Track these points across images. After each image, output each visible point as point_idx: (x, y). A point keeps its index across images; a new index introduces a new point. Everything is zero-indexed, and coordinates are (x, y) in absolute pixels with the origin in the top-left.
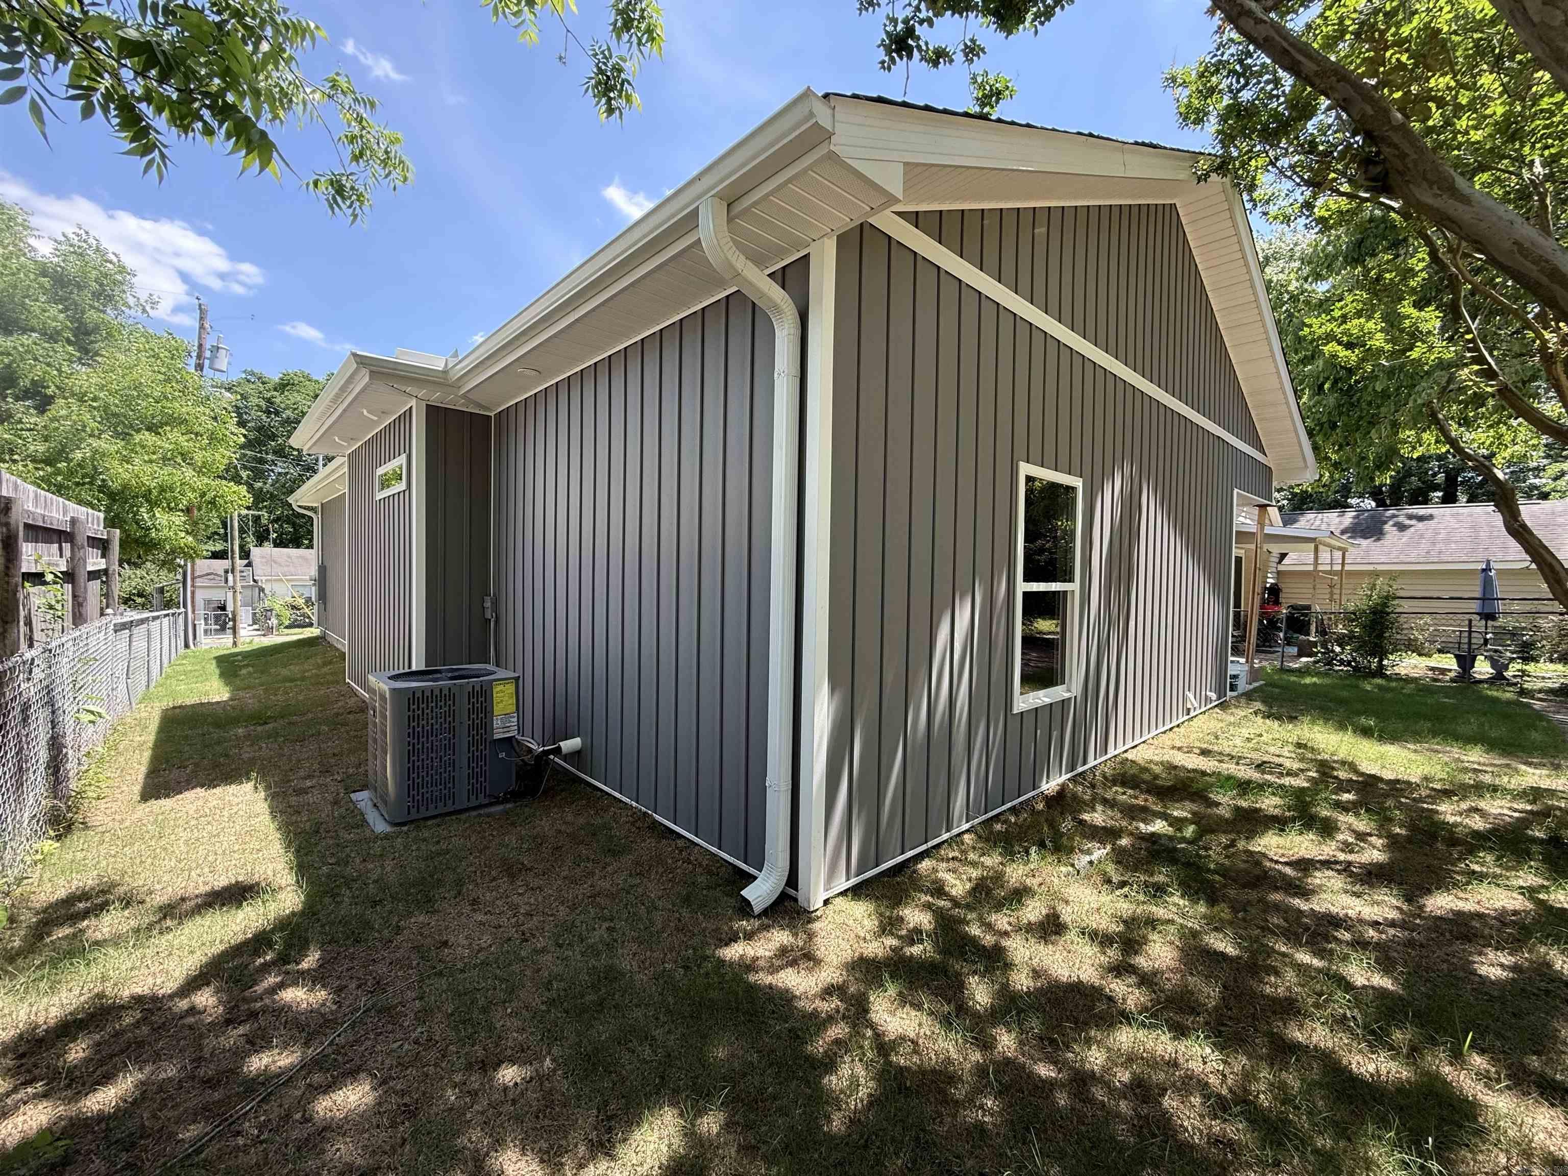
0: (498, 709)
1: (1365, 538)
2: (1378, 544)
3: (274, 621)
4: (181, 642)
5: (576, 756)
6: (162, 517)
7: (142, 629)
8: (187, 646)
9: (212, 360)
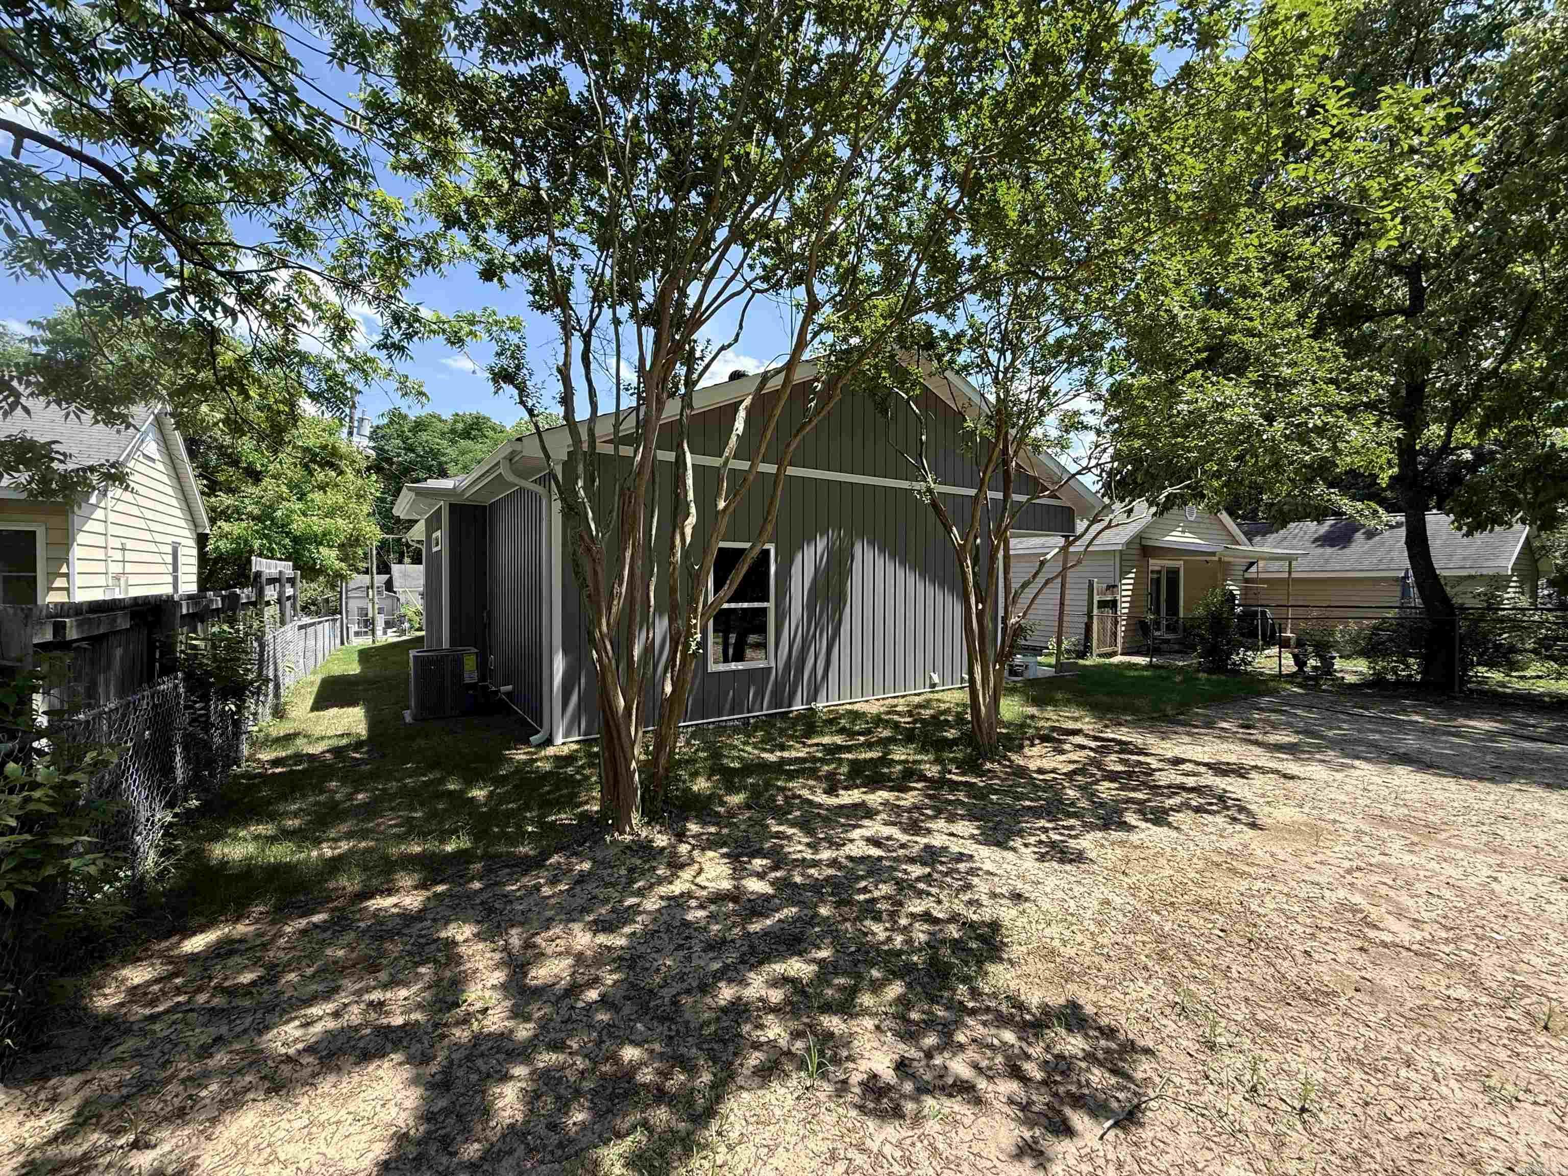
0: (467, 667)
1: (1332, 546)
2: (1346, 551)
3: (406, 625)
4: (338, 641)
5: (508, 694)
6: (324, 551)
7: (311, 630)
8: (342, 643)
9: (359, 428)
